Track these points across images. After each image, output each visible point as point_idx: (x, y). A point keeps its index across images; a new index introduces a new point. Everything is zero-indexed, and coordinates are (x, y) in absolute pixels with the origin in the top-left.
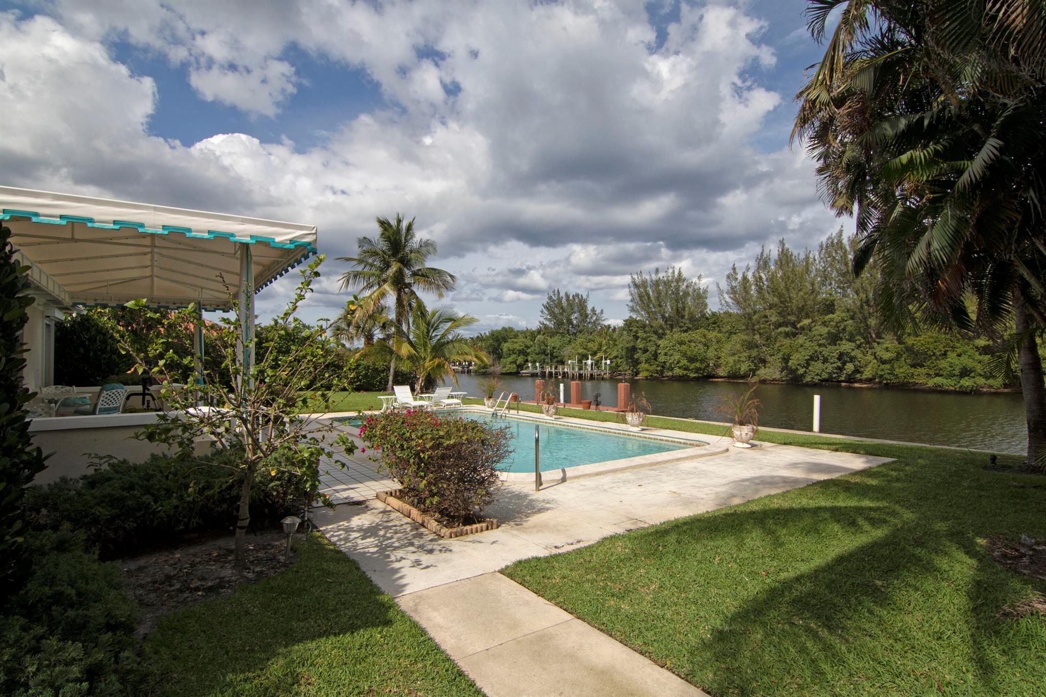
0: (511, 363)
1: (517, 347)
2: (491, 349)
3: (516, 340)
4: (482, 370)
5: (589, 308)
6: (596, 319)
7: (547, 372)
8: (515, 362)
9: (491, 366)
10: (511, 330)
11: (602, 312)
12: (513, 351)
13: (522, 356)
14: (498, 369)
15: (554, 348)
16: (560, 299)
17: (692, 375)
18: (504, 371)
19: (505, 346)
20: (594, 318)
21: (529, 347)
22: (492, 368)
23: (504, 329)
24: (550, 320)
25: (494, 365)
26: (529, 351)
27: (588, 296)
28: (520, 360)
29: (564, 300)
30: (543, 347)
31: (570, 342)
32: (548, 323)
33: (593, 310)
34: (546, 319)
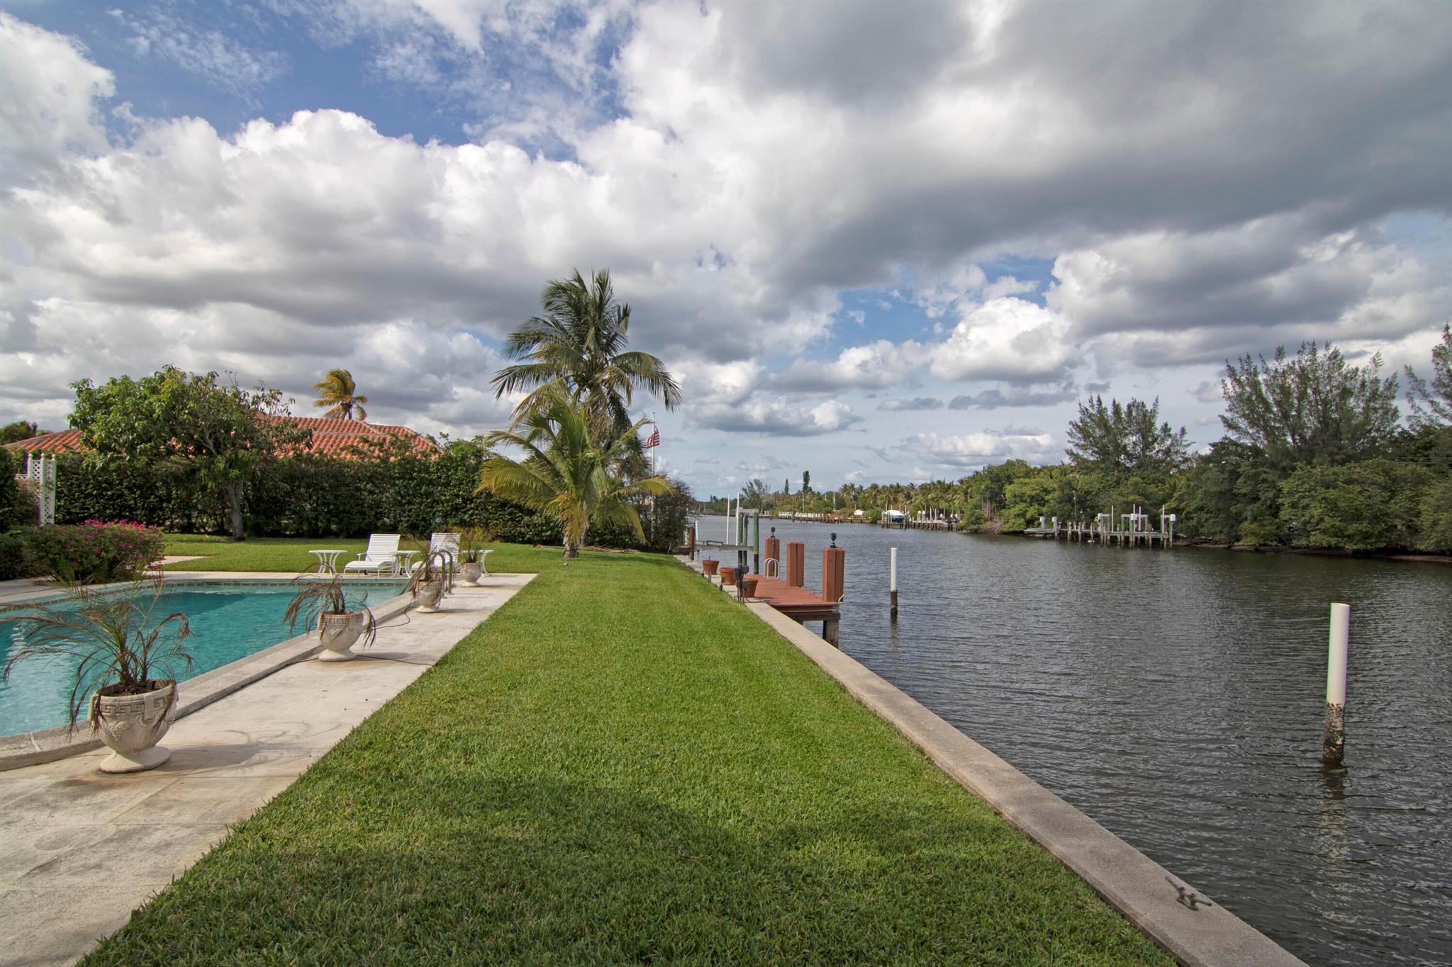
0: (1018, 516)
1: (1028, 491)
2: (988, 494)
3: (1027, 480)
4: (973, 527)
5: (1158, 424)
6: (1172, 444)
7: (1069, 532)
8: (1023, 515)
9: (986, 520)
10: (1021, 463)
11: (1183, 431)
12: (1020, 498)
13: (1036, 506)
14: (997, 525)
15: (1088, 493)
16: (1102, 411)
17: (1350, 547)
18: (1006, 528)
19: (1009, 490)
20: (1168, 442)
21: (1049, 492)
22: (989, 523)
23: (1010, 464)
24: (1084, 448)
25: (991, 519)
26: (1047, 498)
27: (1155, 405)
28: (1032, 512)
29: (1110, 412)
30: (1066, 491)
31: (1118, 483)
32: (1081, 453)
33: (1166, 429)
34: (1077, 445)
